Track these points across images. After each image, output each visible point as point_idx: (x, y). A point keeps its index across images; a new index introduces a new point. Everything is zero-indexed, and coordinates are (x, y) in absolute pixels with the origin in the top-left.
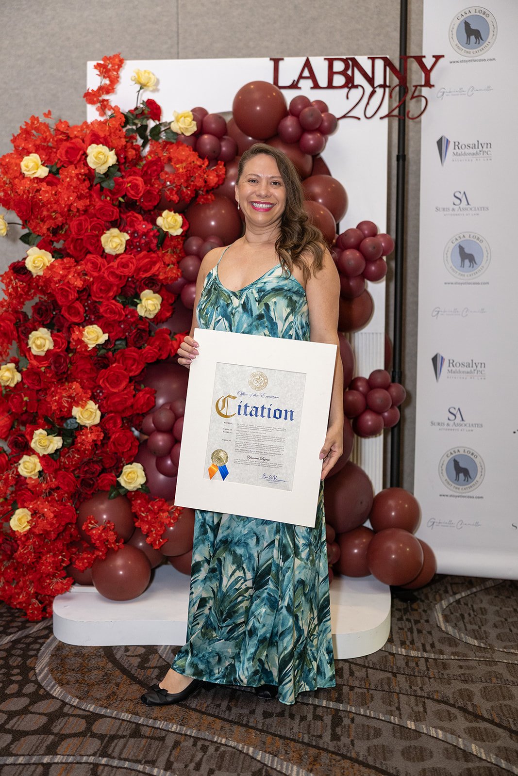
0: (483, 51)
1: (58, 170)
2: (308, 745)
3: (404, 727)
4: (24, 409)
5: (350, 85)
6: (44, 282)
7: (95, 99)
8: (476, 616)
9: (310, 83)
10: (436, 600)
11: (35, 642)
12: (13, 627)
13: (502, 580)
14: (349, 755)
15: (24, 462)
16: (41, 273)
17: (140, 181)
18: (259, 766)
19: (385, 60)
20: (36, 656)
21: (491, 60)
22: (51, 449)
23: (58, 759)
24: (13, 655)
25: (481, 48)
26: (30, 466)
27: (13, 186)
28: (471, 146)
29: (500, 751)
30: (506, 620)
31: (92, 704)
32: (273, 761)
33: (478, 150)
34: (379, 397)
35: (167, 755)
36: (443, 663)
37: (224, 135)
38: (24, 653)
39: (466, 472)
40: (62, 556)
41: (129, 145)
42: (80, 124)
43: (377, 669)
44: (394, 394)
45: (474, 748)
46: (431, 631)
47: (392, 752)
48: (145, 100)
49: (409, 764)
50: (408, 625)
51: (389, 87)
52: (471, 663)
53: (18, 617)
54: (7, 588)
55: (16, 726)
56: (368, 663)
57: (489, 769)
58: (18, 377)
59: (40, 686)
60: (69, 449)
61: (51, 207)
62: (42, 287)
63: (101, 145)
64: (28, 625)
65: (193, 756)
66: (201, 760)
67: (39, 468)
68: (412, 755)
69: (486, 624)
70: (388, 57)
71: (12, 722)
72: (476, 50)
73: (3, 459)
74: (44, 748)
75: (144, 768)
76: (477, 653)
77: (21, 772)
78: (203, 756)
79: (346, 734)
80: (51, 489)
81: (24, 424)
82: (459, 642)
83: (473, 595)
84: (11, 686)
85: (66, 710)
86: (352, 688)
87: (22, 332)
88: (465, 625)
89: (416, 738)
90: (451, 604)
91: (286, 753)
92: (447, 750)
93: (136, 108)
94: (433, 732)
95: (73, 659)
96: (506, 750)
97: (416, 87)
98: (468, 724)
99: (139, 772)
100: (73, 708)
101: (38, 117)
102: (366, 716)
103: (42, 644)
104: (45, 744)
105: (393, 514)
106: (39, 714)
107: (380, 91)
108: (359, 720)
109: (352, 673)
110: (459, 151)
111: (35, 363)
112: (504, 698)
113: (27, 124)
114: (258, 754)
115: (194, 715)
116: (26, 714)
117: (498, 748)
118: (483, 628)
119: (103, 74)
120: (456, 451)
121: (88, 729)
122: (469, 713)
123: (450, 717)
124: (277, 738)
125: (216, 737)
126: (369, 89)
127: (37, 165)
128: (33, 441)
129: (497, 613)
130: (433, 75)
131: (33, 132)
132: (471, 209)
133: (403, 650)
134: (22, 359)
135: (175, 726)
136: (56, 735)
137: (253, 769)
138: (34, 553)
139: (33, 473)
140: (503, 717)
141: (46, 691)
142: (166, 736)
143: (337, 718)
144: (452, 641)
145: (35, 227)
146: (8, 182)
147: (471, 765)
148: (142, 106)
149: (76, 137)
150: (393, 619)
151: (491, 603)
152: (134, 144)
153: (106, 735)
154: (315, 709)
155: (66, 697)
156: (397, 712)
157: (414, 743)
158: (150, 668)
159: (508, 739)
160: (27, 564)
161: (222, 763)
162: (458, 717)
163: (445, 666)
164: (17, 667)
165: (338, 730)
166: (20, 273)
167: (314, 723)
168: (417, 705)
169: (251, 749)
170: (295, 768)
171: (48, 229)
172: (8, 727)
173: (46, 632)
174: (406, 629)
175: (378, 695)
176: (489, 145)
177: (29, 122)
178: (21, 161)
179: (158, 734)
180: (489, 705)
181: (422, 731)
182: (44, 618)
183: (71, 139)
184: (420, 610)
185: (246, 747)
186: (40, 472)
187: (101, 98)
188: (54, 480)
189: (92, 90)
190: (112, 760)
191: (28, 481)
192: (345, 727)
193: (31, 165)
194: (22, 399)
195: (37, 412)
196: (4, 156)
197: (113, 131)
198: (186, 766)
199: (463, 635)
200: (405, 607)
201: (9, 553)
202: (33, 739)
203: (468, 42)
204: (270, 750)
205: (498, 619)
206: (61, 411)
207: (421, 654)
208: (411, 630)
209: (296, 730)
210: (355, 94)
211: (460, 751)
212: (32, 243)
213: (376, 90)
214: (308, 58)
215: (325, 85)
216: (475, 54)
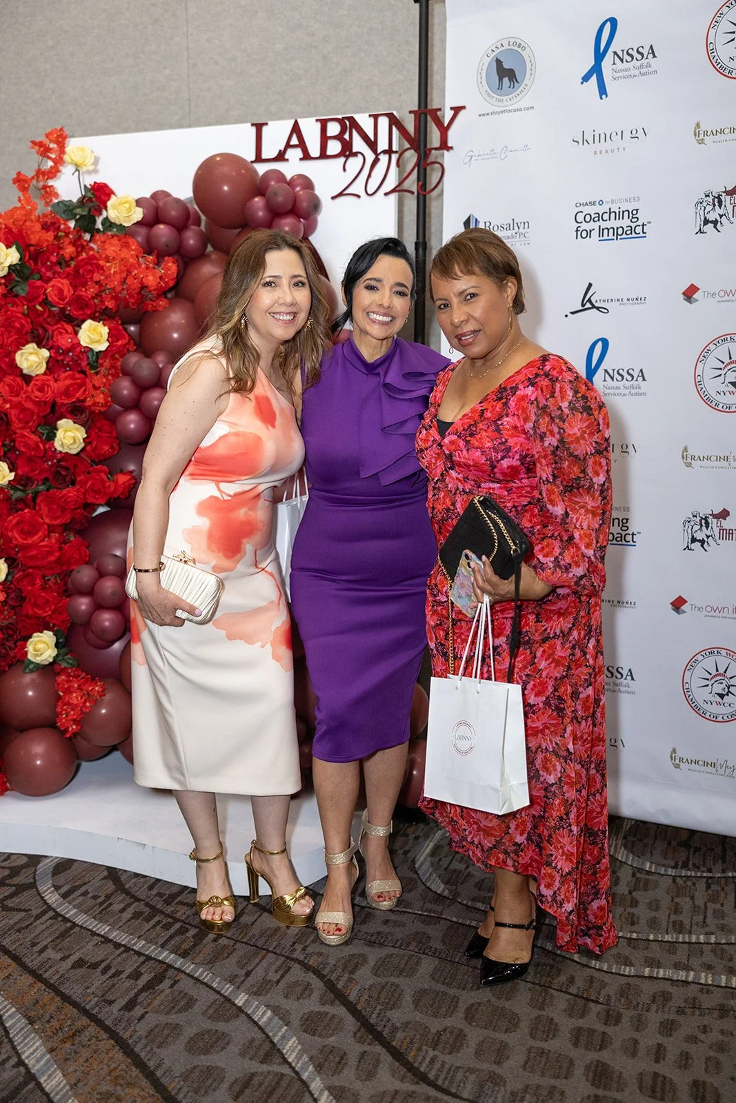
0: (519, 98)
2: (86, 1013)
3: (229, 1001)
5: (348, 153)
9: (298, 153)
14: (121, 1033)
17: (64, 284)
19: (391, 116)
21: (528, 109)
25: (515, 94)
28: (505, 227)
29: (322, 1052)
32: (20, 1030)
33: (514, 232)
37: (187, 224)
47: (179, 1035)
48: (89, 186)
49: (184, 1055)
51: (396, 152)
52: (405, 918)
57: (282, 1077)
68: (200, 1044)
70: (395, 113)
72: (510, 96)
76: (426, 905)
79: (147, 1002)
89: (229, 1020)
92: (253, 1041)
93: (83, 196)
94: (259, 1013)
96: (331, 1052)
97: (432, 150)
98: (316, 1007)
102: (197, 979)
107: (384, 159)
108: (183, 984)
112: (401, 973)
114: (13, 1019)
117: (324, 1046)
122: (334, 990)
123: (303, 993)
124: (59, 999)
126: (370, 157)
130: (452, 135)
140: (372, 1002)
143: (159, 978)
147: (262, 1068)
154: (143, 963)
156: (242, 979)
157: (219, 1026)
159: (350, 1035)
162: (314, 995)
165: (143, 996)
167: (123, 983)
168: (276, 971)
169: (12, 1011)
170: (37, 1043)
175: (241, 951)
176: (526, 224)
180: (371, 981)
181: (246, 1010)
185: (9, 1007)
189: (25, 175)
192: (155, 992)
203: (500, 87)
209: (91, 990)
210: (354, 164)
211: (269, 1045)
213: (380, 157)
214: (296, 122)
215: (318, 154)
216: (508, 102)
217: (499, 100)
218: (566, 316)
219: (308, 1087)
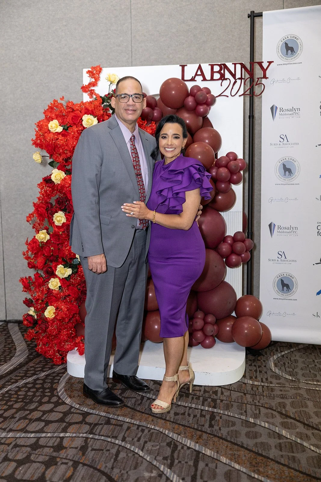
0: (295, 59)
1: (68, 128)
2: (197, 430)
3: (248, 421)
4: (52, 253)
5: (223, 79)
6: (61, 187)
7: (87, 90)
8: (292, 364)
9: (201, 78)
10: (271, 355)
11: (57, 376)
12: (46, 368)
13: (308, 344)
14: (217, 435)
15: (52, 282)
16: (59, 183)
18: (171, 440)
19: (241, 64)
20: (58, 382)
21: (299, 63)
22: (66, 275)
23: (68, 435)
24: (46, 382)
25: (294, 57)
26: (55, 283)
27: (44, 137)
28: (289, 110)
29: (298, 434)
30: (308, 366)
31: (86, 408)
32: (177, 438)
33: (293, 112)
34: (239, 246)
35: (123, 433)
36: (271, 388)
37: (155, 107)
38: (52, 381)
39: (288, 286)
40: (72, 331)
41: (105, 113)
42: (79, 103)
43: (236, 391)
44: (247, 244)
45: (284, 433)
46: (266, 372)
47: (240, 434)
48: (113, 90)
49: (248, 440)
50: (255, 368)
51: (244, 79)
52: (287, 389)
53: (49, 363)
54: (43, 347)
55: (47, 418)
56: (232, 388)
57: (291, 443)
58: (48, 237)
59: (59, 398)
60: (75, 275)
61: (64, 148)
62: (60, 190)
63: (90, 115)
64: (54, 367)
65: (137, 434)
66: (141, 436)
67: (59, 285)
68: (251, 436)
69: (297, 368)
70: (243, 63)
71: (45, 416)
72: (291, 58)
73: (41, 280)
74: (61, 429)
75: (111, 440)
76: (290, 384)
77: (49, 441)
78: (142, 435)
79: (217, 424)
80: (65, 296)
81: (51, 261)
82: (281, 377)
83: (291, 353)
84: (45, 398)
85: (72, 410)
86: (222, 401)
87: (50, 214)
88: (285, 369)
89: (253, 427)
90: (279, 357)
91: (185, 433)
92: (269, 433)
93: (109, 94)
94: (263, 424)
95: (77, 385)
96: (301, 434)
97: (258, 79)
98: (282, 420)
99: (109, 442)
100: (76, 410)
101: (57, 100)
102: (228, 415)
103: (61, 377)
104: (62, 427)
105: (248, 309)
106: (59, 412)
107: (239, 82)
108: (224, 417)
109: (222, 393)
110: (283, 113)
111: (57, 230)
112: (302, 407)
113: (51, 104)
114: (170, 434)
115: (138, 414)
116: (52, 412)
117: (297, 432)
118: (295, 370)
119: (91, 76)
120: (282, 275)
121: (84, 420)
122: (283, 414)
123: (273, 416)
124: (181, 426)
125: (149, 425)
126: (233, 80)
127: (57, 126)
128: (57, 271)
129: (304, 362)
130: (267, 72)
131: (55, 108)
132: (289, 144)
133: (251, 381)
134: (50, 227)
135: (128, 419)
136: (67, 423)
137: (168, 441)
138: (57, 329)
139: (56, 287)
140: (301, 417)
141: (62, 401)
142: (123, 425)
143: (213, 416)
144: (277, 377)
145: (56, 158)
146: (42, 134)
147: (281, 441)
148: (112, 92)
149: (77, 110)
150: (247, 365)
151: (301, 357)
152: (108, 113)
153: (93, 423)
154: (201, 412)
155: (72, 404)
156: (245, 414)
157: (253, 429)
158: (117, 389)
159: (303, 428)
160: (53, 335)
161: (151, 438)
162: (277, 416)
163: (272, 390)
164: (48, 388)
165: (213, 422)
166: (48, 183)
167: (201, 419)
168: (256, 410)
169: (167, 431)
170: (189, 441)
171: (63, 159)
172: (43, 418)
173: (63, 371)
174: (253, 371)
175: (235, 405)
176: (299, 109)
177: (53, 103)
178: (49, 124)
179: (119, 423)
180: (294, 410)
181: (257, 423)
182: (62, 364)
183: (75, 111)
184: (262, 360)
185: (164, 430)
186: (59, 287)
187: (90, 89)
188: (67, 291)
189: (85, 85)
190: (95, 436)
191: (54, 292)
192: (216, 421)
193: (54, 126)
194: (50, 249)
195: (58, 255)
196: (40, 121)
197: (96, 107)
198: (133, 439)
199: (284, 374)
200: (254, 358)
201: (44, 329)
202: (55, 425)
203: (287, 54)
204: (176, 432)
205: (304, 365)
206: (70, 255)
207: (260, 384)
208: (256, 371)
209: (191, 422)
210: (226, 83)
211: (276, 434)
212: (55, 166)
213: (237, 80)
214: (200, 65)
215: (210, 79)
216: (290, 60)
217: (287, 59)
218: (316, 146)
219: (303, 445)
